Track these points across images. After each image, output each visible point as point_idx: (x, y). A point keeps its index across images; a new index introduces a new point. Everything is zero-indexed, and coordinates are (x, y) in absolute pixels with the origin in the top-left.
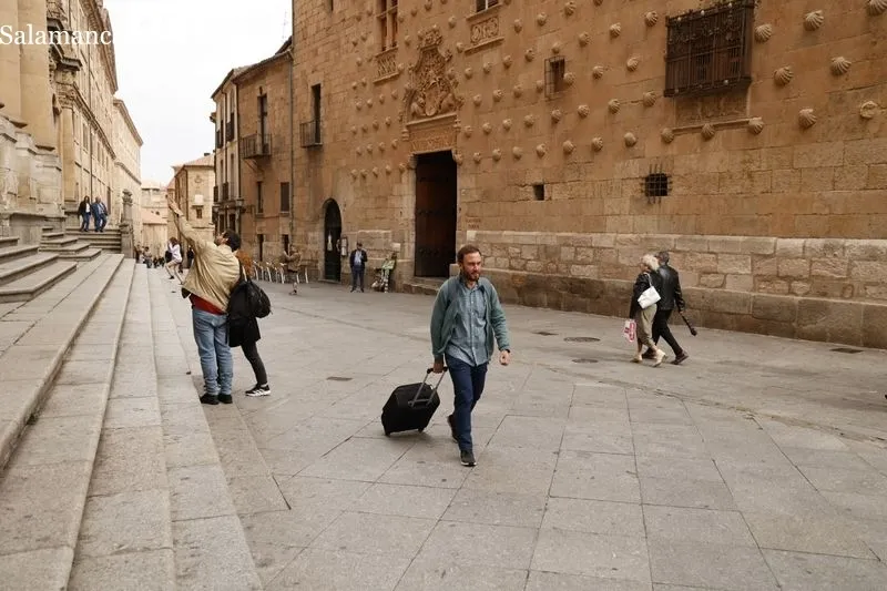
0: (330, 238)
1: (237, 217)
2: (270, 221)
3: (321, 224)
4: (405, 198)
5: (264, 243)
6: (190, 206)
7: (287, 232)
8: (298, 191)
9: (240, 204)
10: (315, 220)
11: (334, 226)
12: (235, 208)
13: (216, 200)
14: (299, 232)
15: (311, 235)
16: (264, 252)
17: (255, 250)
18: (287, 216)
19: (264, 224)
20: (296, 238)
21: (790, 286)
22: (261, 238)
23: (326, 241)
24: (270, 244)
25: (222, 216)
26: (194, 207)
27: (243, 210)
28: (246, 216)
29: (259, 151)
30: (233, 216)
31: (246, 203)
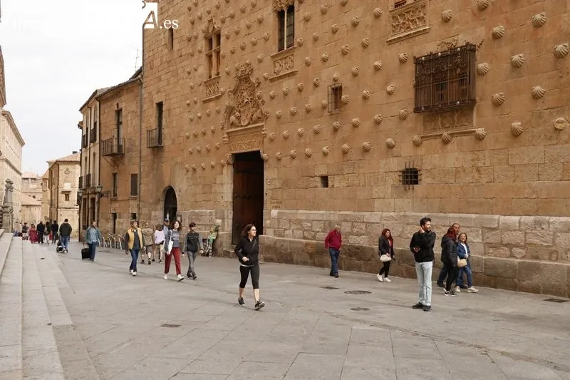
0: (168, 216)
1: (97, 200)
2: (123, 204)
3: (161, 205)
4: (225, 186)
5: (117, 220)
6: (60, 191)
7: (135, 211)
8: (144, 181)
9: (99, 190)
10: (157, 202)
11: (171, 206)
12: (95, 193)
13: (80, 186)
14: (145, 211)
15: (153, 213)
16: (117, 227)
17: (110, 225)
18: (135, 199)
19: (117, 205)
20: (142, 216)
21: (511, 252)
22: (115, 216)
23: (165, 217)
24: (121, 221)
25: (85, 199)
26: (63, 192)
27: (101, 195)
28: (104, 200)
29: (115, 150)
30: (93, 200)
31: (104, 190)
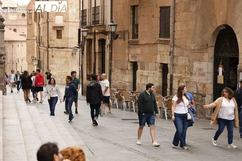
0: (221, 70)
1: (108, 42)
2: (146, 49)
3: (211, 52)
5: (139, 72)
6: (51, 27)
7: (167, 60)
8: (181, 16)
9: (113, 29)
10: (203, 48)
11: (227, 55)
12: (105, 33)
13: (83, 23)
14: (182, 61)
15: (196, 65)
16: (138, 81)
17: (128, 78)
18: (166, 43)
19: (138, 51)
20: (177, 69)
22: (135, 66)
23: (216, 73)
24: (145, 73)
25: (90, 41)
26: (54, 28)
27: (115, 36)
28: (119, 43)
30: (102, 42)
31: (119, 29)
